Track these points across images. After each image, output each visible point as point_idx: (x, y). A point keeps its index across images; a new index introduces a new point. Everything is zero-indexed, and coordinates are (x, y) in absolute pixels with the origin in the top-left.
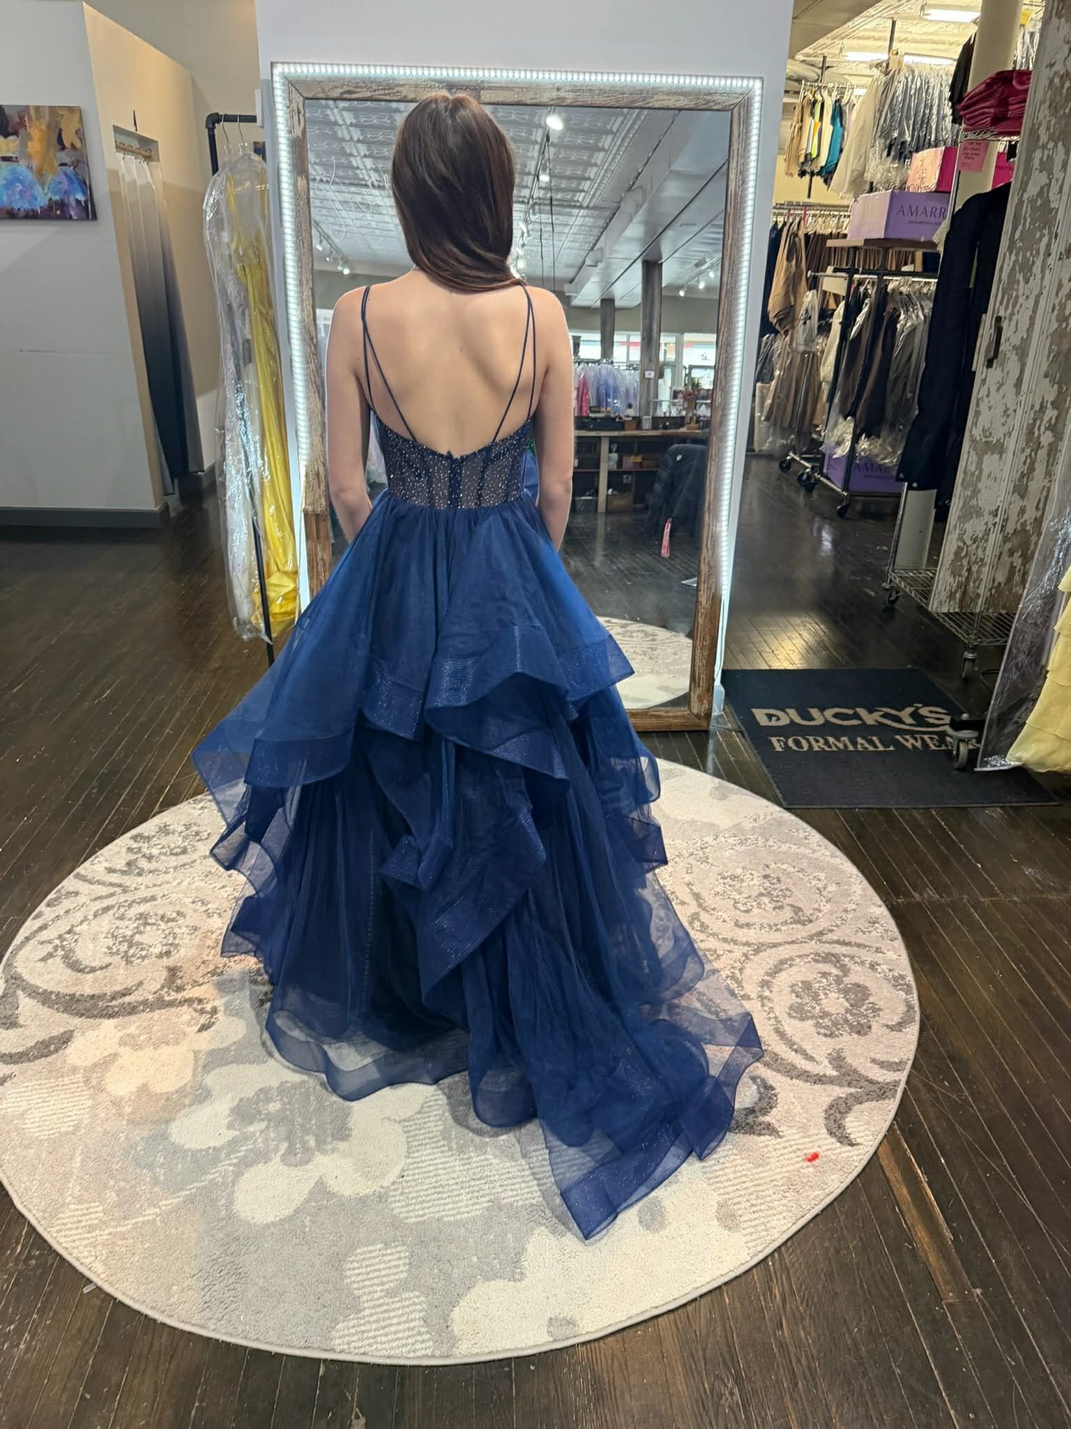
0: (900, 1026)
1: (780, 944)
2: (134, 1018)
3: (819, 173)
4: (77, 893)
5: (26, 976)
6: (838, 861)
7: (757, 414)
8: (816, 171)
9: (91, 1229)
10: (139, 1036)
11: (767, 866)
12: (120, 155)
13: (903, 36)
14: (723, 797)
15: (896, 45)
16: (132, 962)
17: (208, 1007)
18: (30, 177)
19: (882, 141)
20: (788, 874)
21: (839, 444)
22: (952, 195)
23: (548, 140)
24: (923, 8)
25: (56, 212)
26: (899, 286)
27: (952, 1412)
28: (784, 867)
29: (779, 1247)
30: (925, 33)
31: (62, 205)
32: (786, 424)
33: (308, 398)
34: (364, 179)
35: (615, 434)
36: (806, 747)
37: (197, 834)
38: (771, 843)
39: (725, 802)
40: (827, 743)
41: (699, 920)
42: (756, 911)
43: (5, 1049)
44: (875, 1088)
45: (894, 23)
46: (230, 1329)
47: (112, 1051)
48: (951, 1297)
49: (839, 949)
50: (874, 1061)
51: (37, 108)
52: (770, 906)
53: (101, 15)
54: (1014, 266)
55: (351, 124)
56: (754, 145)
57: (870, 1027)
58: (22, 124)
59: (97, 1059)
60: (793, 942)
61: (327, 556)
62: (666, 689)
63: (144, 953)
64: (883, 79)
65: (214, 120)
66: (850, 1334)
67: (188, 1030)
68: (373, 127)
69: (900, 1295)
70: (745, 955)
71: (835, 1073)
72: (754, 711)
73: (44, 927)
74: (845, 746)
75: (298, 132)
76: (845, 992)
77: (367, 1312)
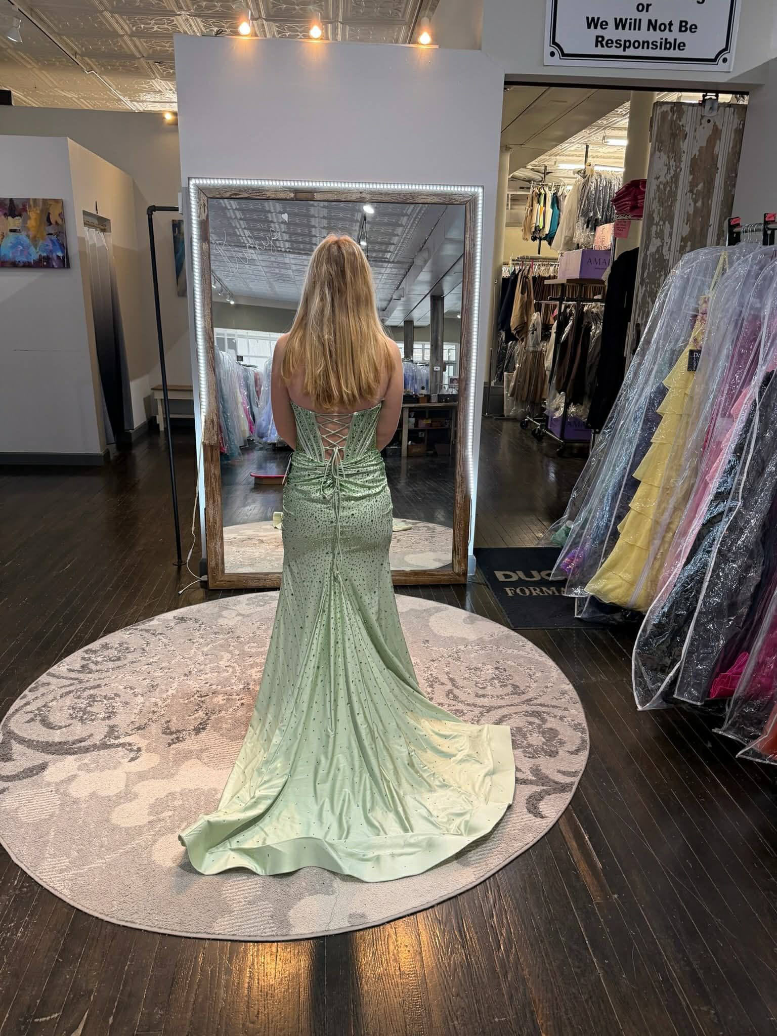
0: (577, 752)
1: (504, 707)
2: (88, 754)
3: (545, 239)
4: (49, 684)
5: (16, 731)
6: (543, 659)
7: (505, 392)
8: (543, 237)
9: (61, 871)
10: (91, 764)
11: (498, 662)
12: (86, 228)
13: (595, 154)
14: (472, 622)
15: (589, 160)
16: (85, 723)
17: (135, 748)
18: (27, 241)
19: (583, 218)
20: (512, 666)
21: (557, 409)
22: (612, 251)
23: (365, 219)
24: (604, 138)
25: (44, 263)
26: (591, 309)
27: (595, 960)
28: (509, 662)
29: (494, 874)
30: (609, 153)
31: (48, 259)
32: (524, 399)
33: (207, 374)
34: (244, 243)
35: (413, 405)
36: (528, 593)
37: (127, 648)
38: (501, 649)
39: (474, 625)
40: (542, 591)
41: (452, 694)
42: (489, 688)
43: (3, 774)
44: (559, 786)
45: (587, 147)
46: (151, 924)
47: (73, 773)
48: (599, 899)
49: (540, 709)
50: (559, 771)
51: (35, 200)
52: (498, 685)
53: (78, 145)
54: (644, 294)
55: (236, 209)
56: (479, 224)
57: (557, 753)
58: (24, 209)
59: (63, 778)
60: (512, 705)
61: (217, 472)
62: (439, 560)
63: (93, 717)
64: (583, 181)
65: (152, 209)
66: (535, 921)
67: (122, 761)
68: (251, 210)
69: (567, 898)
70: (481, 713)
71: (534, 778)
72: (496, 572)
73: (28, 704)
74: (553, 592)
75: (204, 217)
76: (543, 733)
77: (236, 913)
